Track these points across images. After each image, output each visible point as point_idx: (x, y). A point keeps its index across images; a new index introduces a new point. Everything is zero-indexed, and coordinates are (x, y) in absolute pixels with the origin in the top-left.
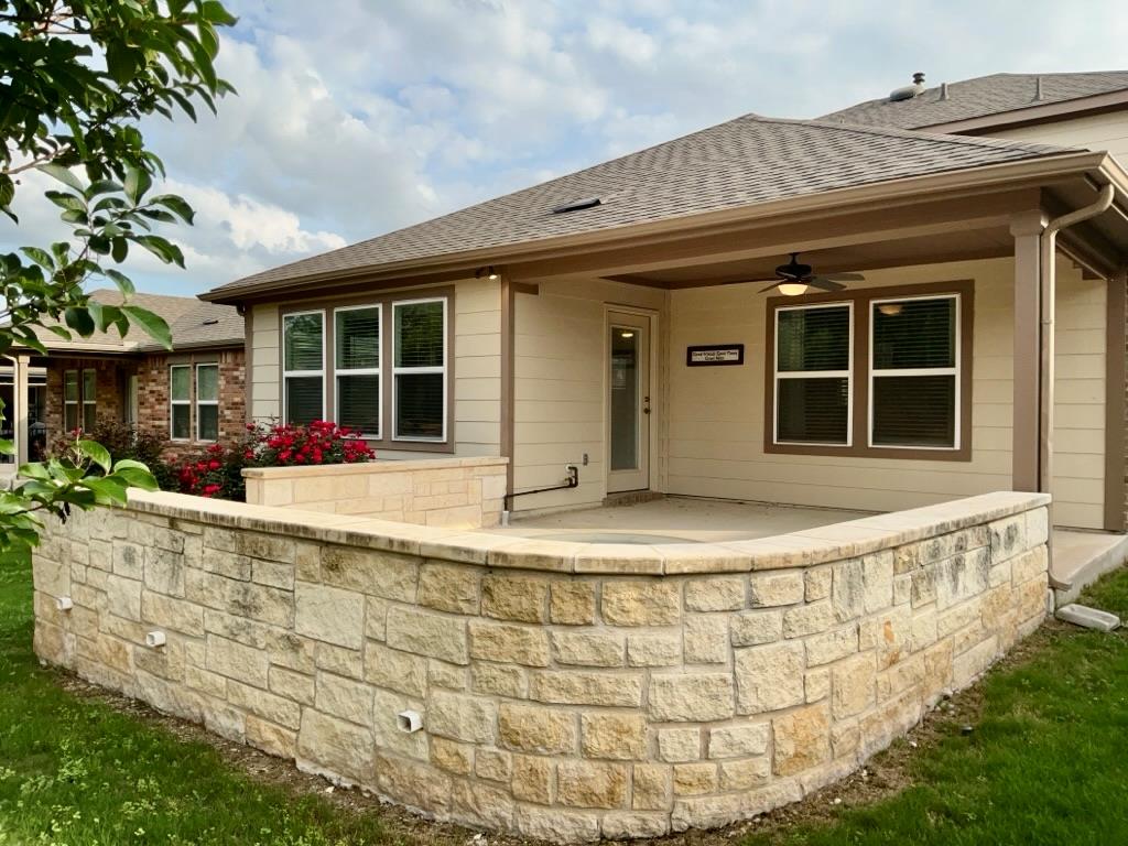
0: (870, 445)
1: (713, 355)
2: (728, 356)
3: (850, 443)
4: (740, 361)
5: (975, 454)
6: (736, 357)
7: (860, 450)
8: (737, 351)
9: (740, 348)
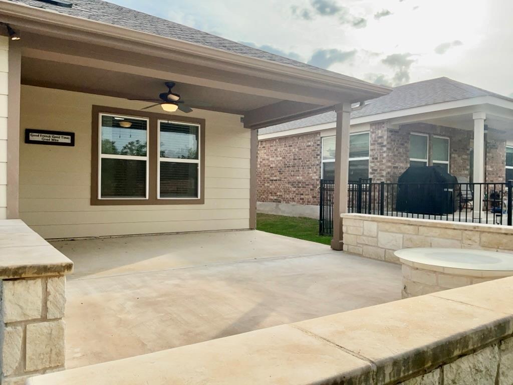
0: (159, 197)
1: (50, 138)
2: (61, 139)
3: (147, 198)
4: (72, 144)
5: (206, 201)
6: (69, 141)
7: (153, 201)
8: (70, 137)
9: (72, 135)
